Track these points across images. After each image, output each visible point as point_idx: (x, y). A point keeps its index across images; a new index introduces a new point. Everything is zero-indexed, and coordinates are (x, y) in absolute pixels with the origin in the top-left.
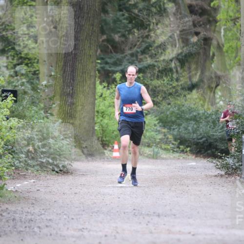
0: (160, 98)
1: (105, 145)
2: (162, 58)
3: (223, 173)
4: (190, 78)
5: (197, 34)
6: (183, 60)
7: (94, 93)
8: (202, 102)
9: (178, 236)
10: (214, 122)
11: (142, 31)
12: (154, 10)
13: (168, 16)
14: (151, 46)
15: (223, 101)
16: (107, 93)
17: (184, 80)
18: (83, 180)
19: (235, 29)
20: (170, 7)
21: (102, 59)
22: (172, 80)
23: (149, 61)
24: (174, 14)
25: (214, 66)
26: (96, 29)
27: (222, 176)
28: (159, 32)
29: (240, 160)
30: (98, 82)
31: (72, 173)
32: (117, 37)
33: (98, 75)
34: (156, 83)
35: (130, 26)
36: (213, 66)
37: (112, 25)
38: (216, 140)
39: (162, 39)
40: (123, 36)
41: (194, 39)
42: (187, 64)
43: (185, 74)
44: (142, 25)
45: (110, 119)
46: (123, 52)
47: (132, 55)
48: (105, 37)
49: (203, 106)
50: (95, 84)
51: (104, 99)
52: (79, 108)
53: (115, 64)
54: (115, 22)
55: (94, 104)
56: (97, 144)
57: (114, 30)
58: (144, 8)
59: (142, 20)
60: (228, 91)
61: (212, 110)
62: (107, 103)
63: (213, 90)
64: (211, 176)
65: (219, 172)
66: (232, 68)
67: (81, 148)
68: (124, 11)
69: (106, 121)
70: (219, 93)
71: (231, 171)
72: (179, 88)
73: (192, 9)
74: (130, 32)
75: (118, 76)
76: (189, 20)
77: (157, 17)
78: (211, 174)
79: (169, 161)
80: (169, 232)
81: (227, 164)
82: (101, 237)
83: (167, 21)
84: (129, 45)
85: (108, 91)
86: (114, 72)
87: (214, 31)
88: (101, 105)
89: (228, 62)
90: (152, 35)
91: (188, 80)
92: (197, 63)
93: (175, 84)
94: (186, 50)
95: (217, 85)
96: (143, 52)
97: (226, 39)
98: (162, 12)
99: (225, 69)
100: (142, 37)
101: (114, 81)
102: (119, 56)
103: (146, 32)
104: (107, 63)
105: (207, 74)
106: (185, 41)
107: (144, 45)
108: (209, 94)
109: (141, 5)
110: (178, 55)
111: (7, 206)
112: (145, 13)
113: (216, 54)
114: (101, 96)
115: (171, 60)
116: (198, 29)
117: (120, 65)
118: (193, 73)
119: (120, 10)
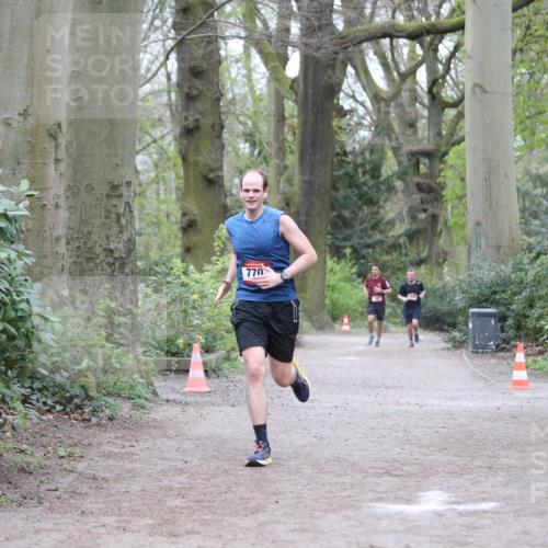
0: (389, 273)
1: (335, 318)
2: (391, 234)
3: (450, 346)
4: (418, 254)
5: (425, 211)
6: (411, 236)
7: (324, 268)
8: (429, 277)
9: (406, 408)
10: (441, 297)
11: (371, 208)
12: (383, 187)
13: (396, 192)
14: (380, 222)
15: (452, 276)
16: (337, 268)
17: (413, 256)
18: (313, 352)
19: (461, 207)
20: (399, 184)
21: (332, 234)
22: (401, 255)
23: (378, 237)
24: (403, 192)
25: (442, 242)
26: (327, 206)
27: (449, 349)
28: (387, 208)
29: (466, 334)
30: (328, 258)
31: (303, 346)
32: (347, 214)
33: (328, 249)
34: (386, 258)
35: (360, 202)
36: (440, 241)
37: (342, 200)
38: (444, 314)
39: (390, 216)
40: (353, 212)
41: (422, 216)
42: (415, 240)
43: (413, 249)
44: (371, 202)
45: (340, 293)
46: (353, 227)
47: (362, 231)
48: (335, 214)
49: (431, 281)
50: (325, 259)
51: (335, 274)
52: (310, 282)
53: (345, 239)
54: (345, 199)
55: (324, 278)
56: (327, 318)
57: (344, 207)
58: (373, 186)
59: (371, 199)
60: (456, 267)
61: (439, 285)
62: (337, 277)
63: (440, 265)
64: (438, 349)
65: (445, 345)
66: (459, 244)
67: (311, 321)
68: (355, 189)
69: (336, 295)
70: (446, 269)
71: (458, 345)
72: (407, 264)
73: (419, 187)
74: (360, 208)
75: (348, 251)
76: (417, 197)
77: (386, 194)
78: (437, 346)
79: (398, 335)
80: (398, 403)
81: (454, 337)
82: (331, 408)
83: (395, 199)
84: (359, 221)
85: (339, 266)
86: (345, 247)
87: (441, 208)
88: (331, 280)
89: (454, 238)
90: (382, 211)
91: (416, 256)
92: (425, 240)
93: (403, 259)
94: (414, 227)
95: (445, 260)
96: (373, 228)
97: (453, 217)
98: (391, 189)
99: (452, 245)
100: (372, 214)
101: (344, 255)
102: (349, 232)
103: (375, 209)
104: (337, 239)
105: (435, 249)
106: (414, 218)
107: (373, 222)
108: (436, 269)
109: (371, 183)
110: (407, 231)
111: (239, 377)
112: (374, 189)
113: (444, 230)
114: (331, 270)
115: (400, 236)
116: (426, 207)
117: (350, 240)
118: (422, 248)
119: (350, 187)
